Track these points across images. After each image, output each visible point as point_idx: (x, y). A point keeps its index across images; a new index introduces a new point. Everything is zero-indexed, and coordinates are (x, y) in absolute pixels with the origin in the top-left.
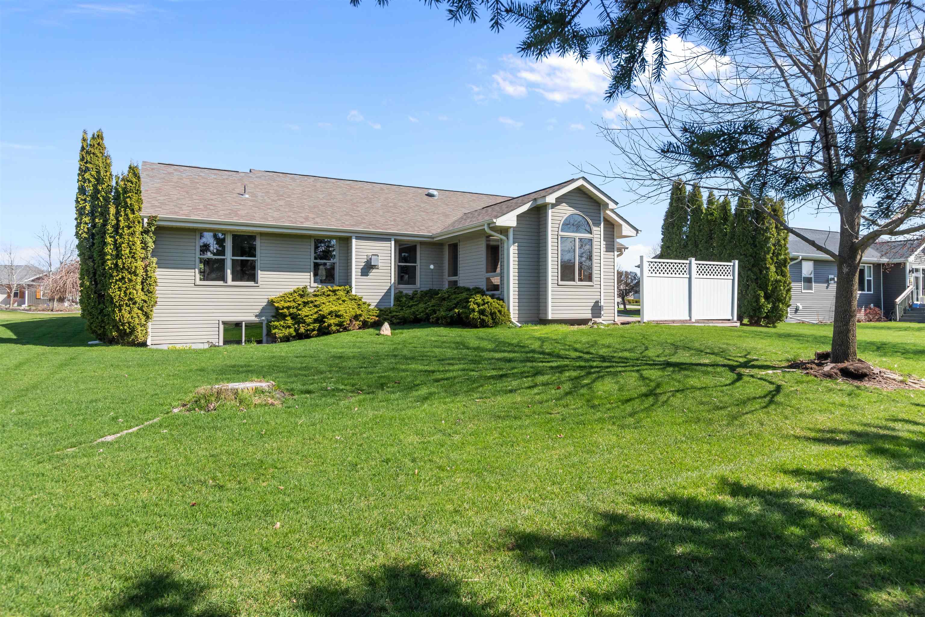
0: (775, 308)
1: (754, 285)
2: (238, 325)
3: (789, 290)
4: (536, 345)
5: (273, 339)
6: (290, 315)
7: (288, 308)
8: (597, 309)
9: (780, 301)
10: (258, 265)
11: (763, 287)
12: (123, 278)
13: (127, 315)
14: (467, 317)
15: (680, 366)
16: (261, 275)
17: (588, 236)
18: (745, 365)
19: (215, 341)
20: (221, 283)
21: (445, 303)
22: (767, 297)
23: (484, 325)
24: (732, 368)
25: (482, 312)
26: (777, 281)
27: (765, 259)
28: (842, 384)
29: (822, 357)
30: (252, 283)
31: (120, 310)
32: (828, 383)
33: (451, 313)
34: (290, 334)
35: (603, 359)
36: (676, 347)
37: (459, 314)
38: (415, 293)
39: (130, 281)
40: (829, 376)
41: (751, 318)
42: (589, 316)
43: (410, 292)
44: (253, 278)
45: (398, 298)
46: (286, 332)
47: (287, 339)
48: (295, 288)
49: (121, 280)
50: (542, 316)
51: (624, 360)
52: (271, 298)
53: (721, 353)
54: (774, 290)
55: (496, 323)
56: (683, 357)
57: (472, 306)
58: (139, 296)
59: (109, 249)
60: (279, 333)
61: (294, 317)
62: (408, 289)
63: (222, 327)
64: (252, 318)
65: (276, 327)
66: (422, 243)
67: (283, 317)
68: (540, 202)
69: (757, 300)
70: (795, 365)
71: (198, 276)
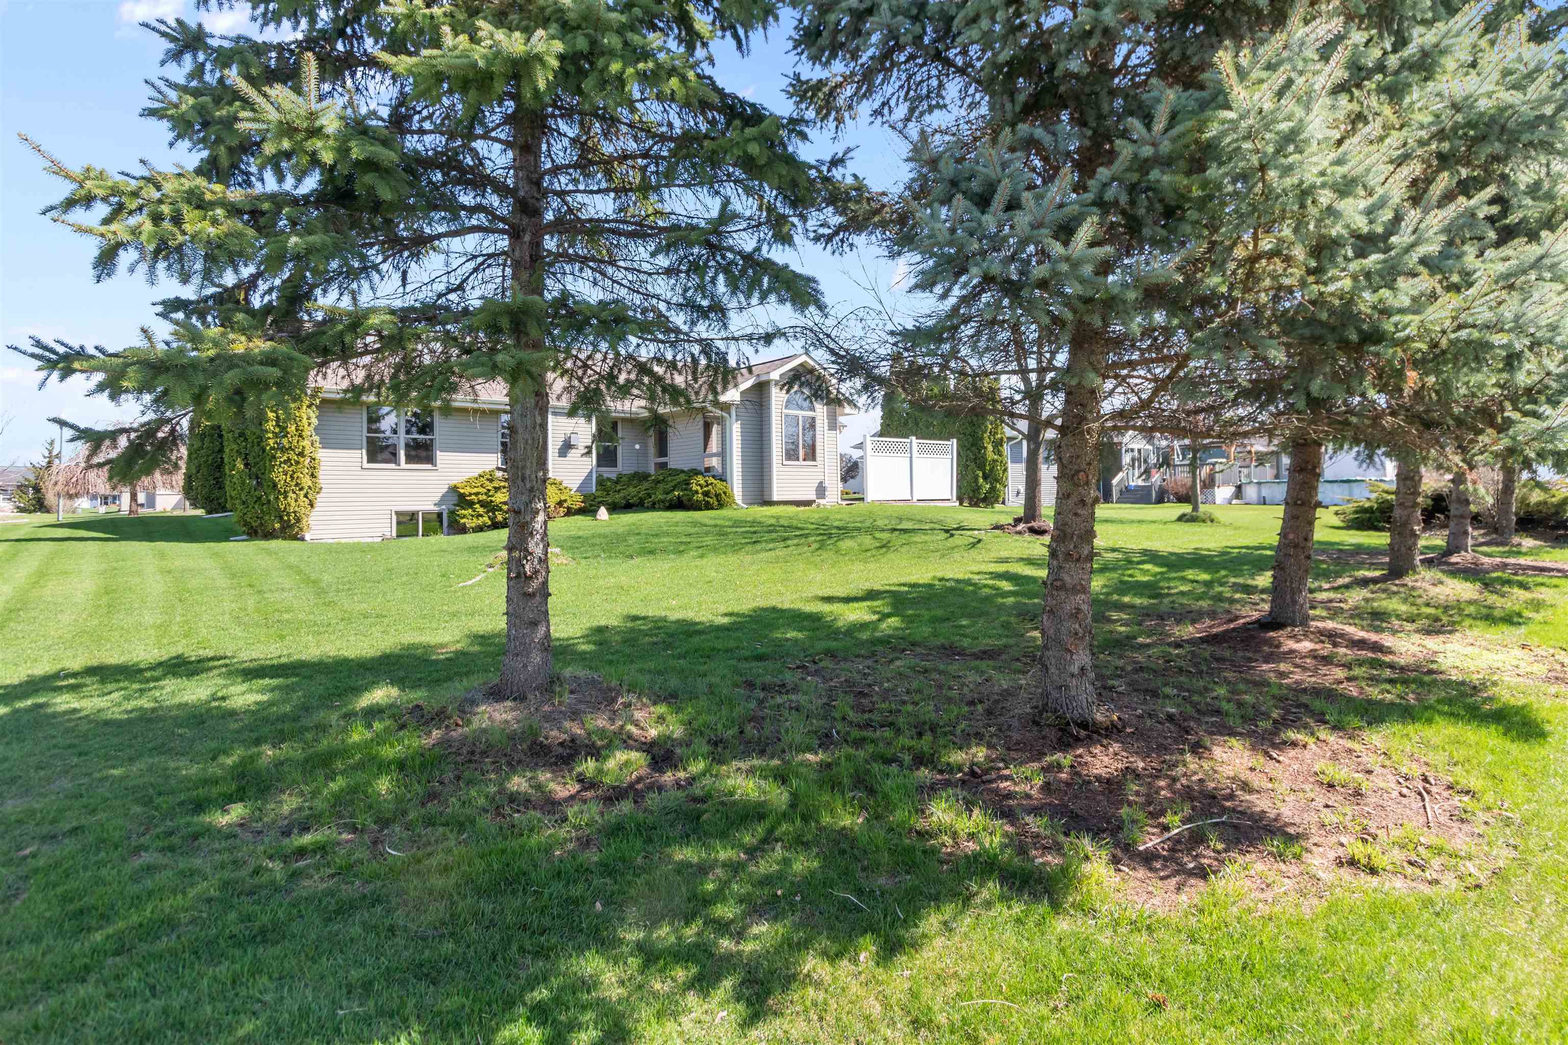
0: (993, 489)
1: (972, 465)
2: (413, 515)
3: (1005, 470)
4: (773, 521)
5: (463, 530)
6: (479, 502)
7: (477, 494)
8: (821, 490)
9: (997, 481)
10: (437, 444)
11: (981, 467)
12: (289, 460)
13: (293, 503)
14: (690, 500)
15: (905, 531)
16: (440, 456)
17: (811, 414)
18: (957, 529)
19: (388, 534)
20: (393, 466)
21: (661, 486)
22: (985, 477)
23: (708, 507)
24: (947, 531)
25: (706, 494)
26: (995, 461)
27: (982, 439)
28: (1028, 536)
29: (1018, 521)
30: (429, 466)
31: (286, 498)
32: (1017, 537)
33: (670, 497)
34: (484, 524)
35: (839, 528)
36: (901, 520)
37: (679, 497)
38: (620, 477)
39: (297, 463)
40: (1019, 533)
41: (971, 499)
42: (813, 497)
43: (613, 476)
44: (430, 459)
45: (601, 482)
46: (480, 521)
47: (480, 529)
48: (480, 471)
49: (285, 462)
50: (767, 498)
51: (859, 529)
52: (453, 483)
53: (939, 522)
54: (991, 470)
55: (721, 505)
56: (906, 525)
57: (695, 488)
58: (306, 481)
59: (270, 425)
60: (470, 523)
61: (483, 504)
62: (610, 473)
63: (394, 518)
64: (431, 507)
65: (464, 517)
66: (624, 420)
67: (471, 504)
68: (764, 378)
69: (976, 478)
70: (997, 527)
71: (365, 458)
